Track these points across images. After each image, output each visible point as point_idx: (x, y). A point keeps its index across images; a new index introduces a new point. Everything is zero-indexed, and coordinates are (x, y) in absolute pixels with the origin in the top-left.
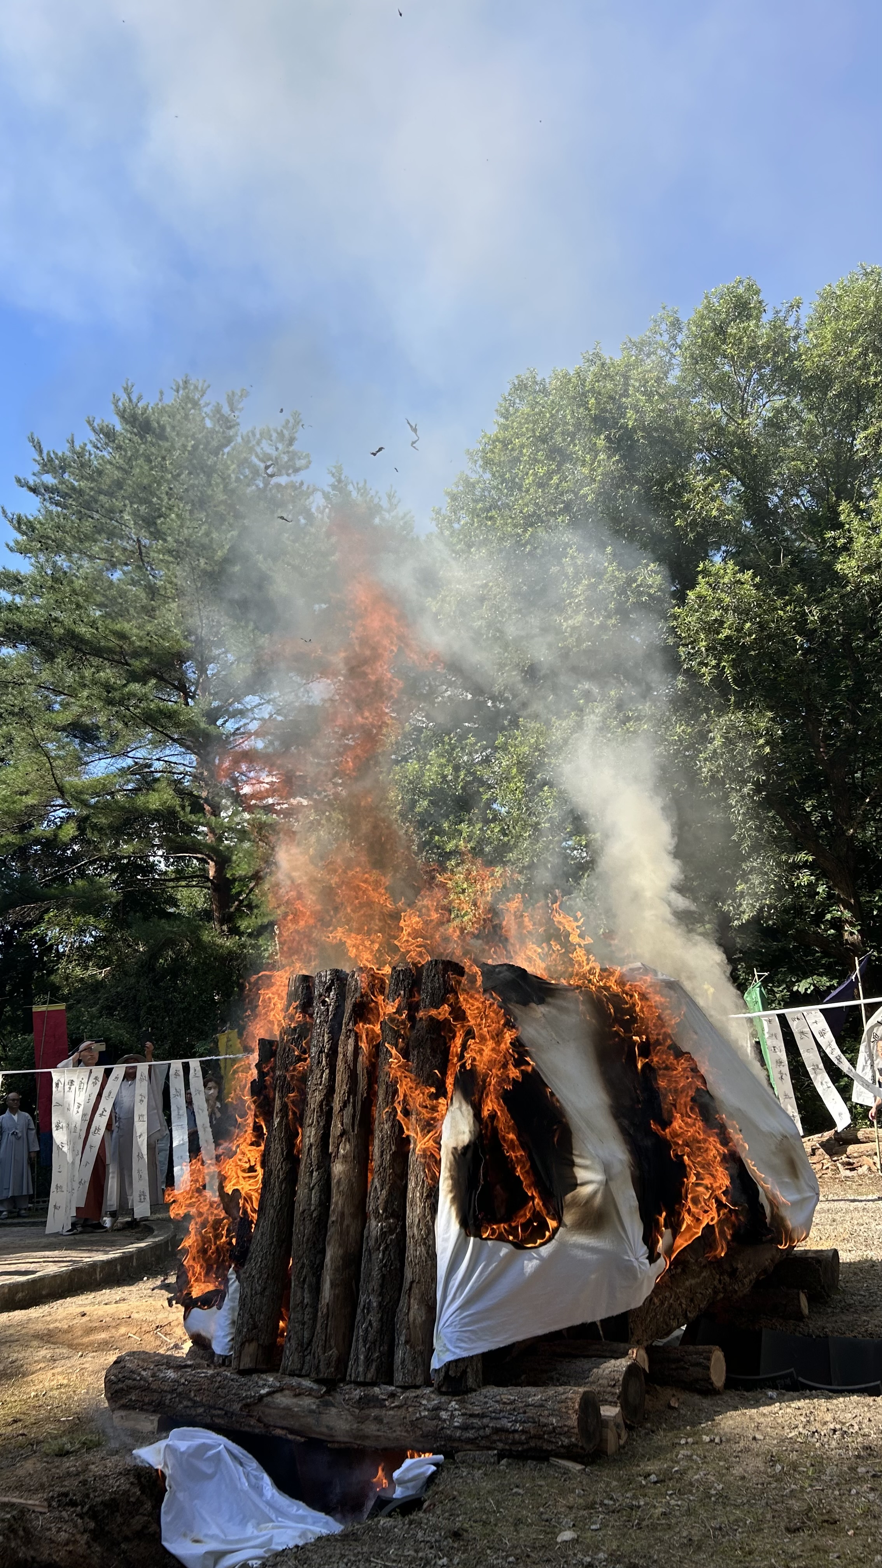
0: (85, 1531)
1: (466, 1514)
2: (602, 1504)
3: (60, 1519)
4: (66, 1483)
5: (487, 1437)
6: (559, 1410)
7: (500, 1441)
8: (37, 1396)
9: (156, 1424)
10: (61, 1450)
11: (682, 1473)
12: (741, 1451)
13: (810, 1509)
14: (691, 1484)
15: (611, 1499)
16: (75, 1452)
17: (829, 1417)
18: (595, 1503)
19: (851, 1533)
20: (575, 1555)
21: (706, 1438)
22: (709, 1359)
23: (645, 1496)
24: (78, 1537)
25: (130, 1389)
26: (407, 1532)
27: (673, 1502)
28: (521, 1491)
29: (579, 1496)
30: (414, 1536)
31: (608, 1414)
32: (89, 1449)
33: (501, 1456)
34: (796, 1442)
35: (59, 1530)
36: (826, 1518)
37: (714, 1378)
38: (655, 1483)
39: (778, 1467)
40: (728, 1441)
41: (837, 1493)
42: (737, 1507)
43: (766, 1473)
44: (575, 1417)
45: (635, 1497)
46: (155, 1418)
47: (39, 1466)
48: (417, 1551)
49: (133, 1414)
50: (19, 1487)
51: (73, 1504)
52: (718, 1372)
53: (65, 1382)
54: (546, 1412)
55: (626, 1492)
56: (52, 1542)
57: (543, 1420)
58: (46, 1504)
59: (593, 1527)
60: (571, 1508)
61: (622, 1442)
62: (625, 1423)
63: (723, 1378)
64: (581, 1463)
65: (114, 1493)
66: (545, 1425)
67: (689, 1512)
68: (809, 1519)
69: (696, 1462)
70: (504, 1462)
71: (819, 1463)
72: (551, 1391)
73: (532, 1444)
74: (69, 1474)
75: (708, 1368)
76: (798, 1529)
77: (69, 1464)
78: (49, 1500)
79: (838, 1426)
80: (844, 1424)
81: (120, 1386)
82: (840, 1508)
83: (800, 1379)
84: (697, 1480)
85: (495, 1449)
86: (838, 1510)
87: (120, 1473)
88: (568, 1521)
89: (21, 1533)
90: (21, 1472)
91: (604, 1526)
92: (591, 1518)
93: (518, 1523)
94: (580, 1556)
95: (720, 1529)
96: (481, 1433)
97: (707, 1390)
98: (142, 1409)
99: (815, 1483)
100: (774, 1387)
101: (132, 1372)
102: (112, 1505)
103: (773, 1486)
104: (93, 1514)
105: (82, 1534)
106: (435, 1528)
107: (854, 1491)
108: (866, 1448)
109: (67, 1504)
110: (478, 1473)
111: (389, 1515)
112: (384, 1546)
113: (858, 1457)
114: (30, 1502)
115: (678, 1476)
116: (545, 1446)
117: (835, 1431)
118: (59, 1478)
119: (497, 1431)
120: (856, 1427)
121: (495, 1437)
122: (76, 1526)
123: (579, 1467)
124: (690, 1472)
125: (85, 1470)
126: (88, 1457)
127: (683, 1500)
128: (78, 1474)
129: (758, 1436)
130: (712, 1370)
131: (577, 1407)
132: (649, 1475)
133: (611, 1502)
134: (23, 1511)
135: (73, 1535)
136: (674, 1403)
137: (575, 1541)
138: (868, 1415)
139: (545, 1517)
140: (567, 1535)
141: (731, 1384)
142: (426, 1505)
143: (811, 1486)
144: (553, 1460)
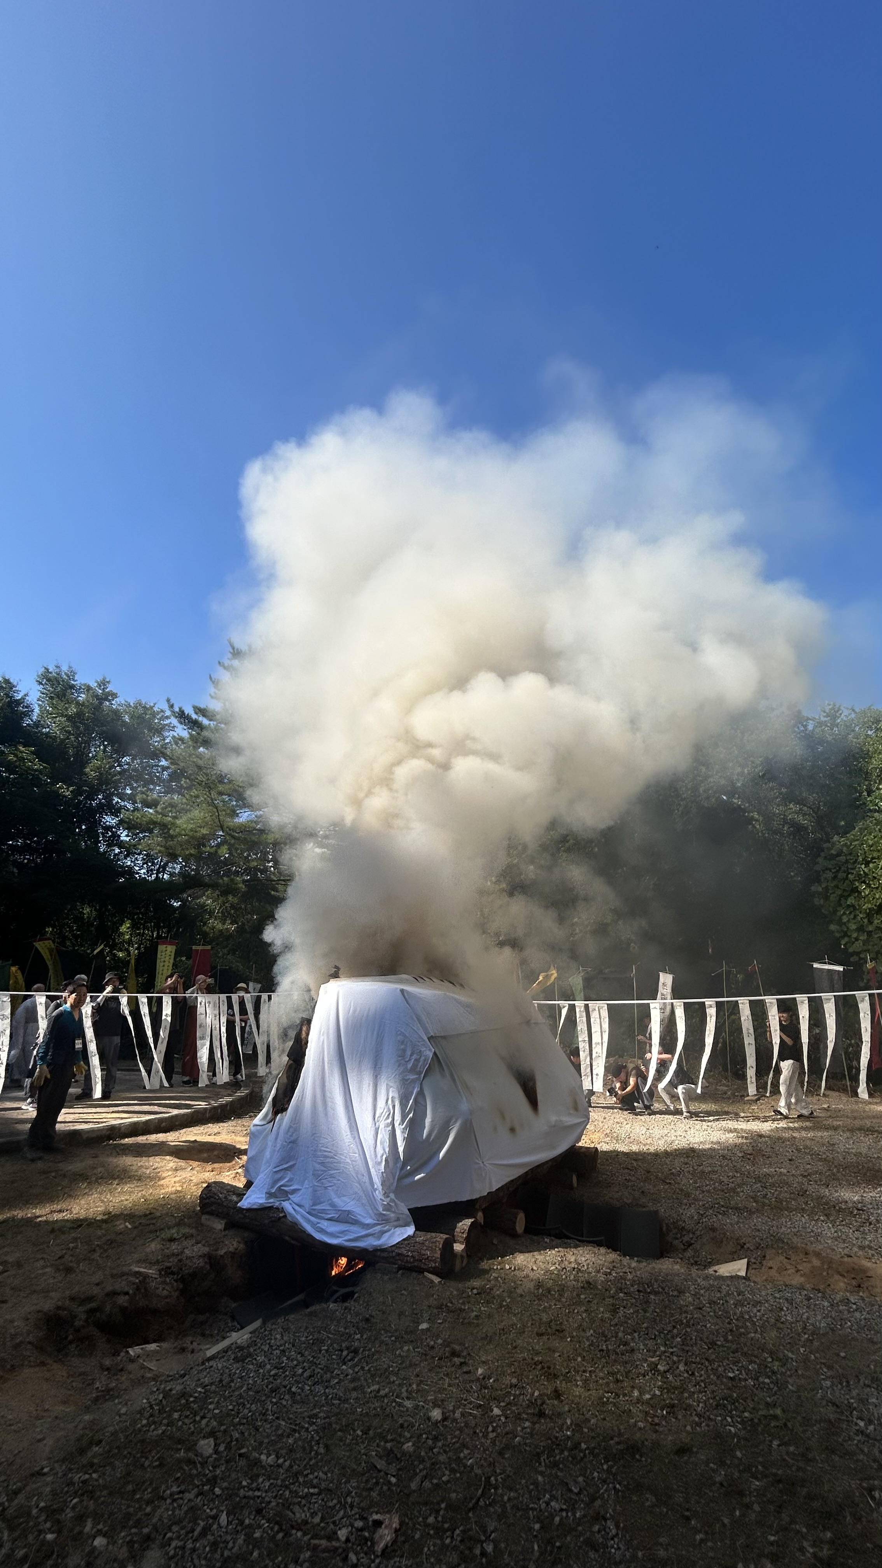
0: (177, 1289)
1: (375, 1305)
2: (446, 1306)
3: (165, 1282)
4: (171, 1260)
5: (394, 1257)
6: (431, 1247)
7: (400, 1260)
8: (164, 1197)
9: (223, 1226)
10: (171, 1237)
11: (491, 1289)
12: (524, 1277)
13: (551, 1321)
14: (494, 1297)
15: (452, 1303)
16: (179, 1239)
17: (572, 1260)
18: (442, 1305)
19: (569, 1339)
20: (426, 1339)
21: (507, 1267)
22: (516, 1218)
23: (469, 1302)
24: (173, 1293)
25: (213, 1203)
26: (343, 1315)
27: (482, 1309)
28: (405, 1293)
29: (435, 1299)
30: (346, 1317)
31: (458, 1248)
32: (186, 1238)
33: (399, 1269)
34: (554, 1273)
35: (164, 1289)
36: (558, 1328)
37: (518, 1228)
38: (476, 1294)
39: (541, 1290)
40: (519, 1269)
41: (567, 1311)
42: (515, 1315)
43: (534, 1293)
44: (439, 1252)
45: (463, 1303)
46: (223, 1222)
47: (159, 1246)
48: (345, 1328)
49: (212, 1218)
50: (144, 1261)
51: (173, 1273)
52: (520, 1227)
53: (180, 1189)
54: (425, 1248)
55: (460, 1298)
56: (159, 1296)
57: (423, 1252)
58: (158, 1273)
59: (439, 1321)
60: (429, 1307)
61: (464, 1264)
62: (467, 1254)
63: (523, 1229)
64: (440, 1277)
65: (196, 1268)
66: (424, 1255)
67: (490, 1316)
68: (550, 1327)
69: (500, 1282)
70: (400, 1272)
71: (562, 1289)
72: (429, 1235)
73: (416, 1264)
74: (173, 1255)
75: (515, 1223)
76: (542, 1335)
77: (174, 1247)
78: (160, 1271)
79: (576, 1266)
80: (580, 1264)
81: (207, 1201)
82: (567, 1321)
83: (564, 1231)
84: (498, 1295)
85: (396, 1264)
86: (566, 1323)
87: (200, 1256)
88: (426, 1316)
89: (143, 1291)
90: (148, 1250)
91: (444, 1321)
92: (439, 1315)
93: (401, 1314)
94: (428, 1340)
95: (503, 1330)
96: (391, 1254)
97: (514, 1235)
98: (217, 1216)
99: (557, 1303)
100: (549, 1235)
101: (215, 1194)
102: (193, 1275)
103: (536, 1303)
104: (182, 1280)
105: (175, 1291)
106: (357, 1314)
107: (576, 1311)
108: (588, 1283)
109: (170, 1274)
110: (386, 1278)
111: (335, 1301)
112: (329, 1323)
113: (582, 1287)
114: (150, 1271)
115: (488, 1291)
116: (422, 1266)
117: (574, 1268)
118: (168, 1256)
119: (399, 1254)
120: (586, 1267)
121: (397, 1258)
122: (172, 1287)
123: (439, 1280)
124: (495, 1289)
125: (182, 1252)
126: (185, 1243)
127: (488, 1307)
128: (177, 1255)
129: (535, 1268)
130: (517, 1224)
131: (441, 1246)
132: (474, 1289)
133: (451, 1305)
134: (145, 1277)
135: (170, 1292)
136: (495, 1241)
137: (428, 1330)
138: (593, 1259)
139: (415, 1312)
140: (424, 1326)
141: (527, 1231)
142: (356, 1296)
143: (555, 1305)
144: (426, 1274)
